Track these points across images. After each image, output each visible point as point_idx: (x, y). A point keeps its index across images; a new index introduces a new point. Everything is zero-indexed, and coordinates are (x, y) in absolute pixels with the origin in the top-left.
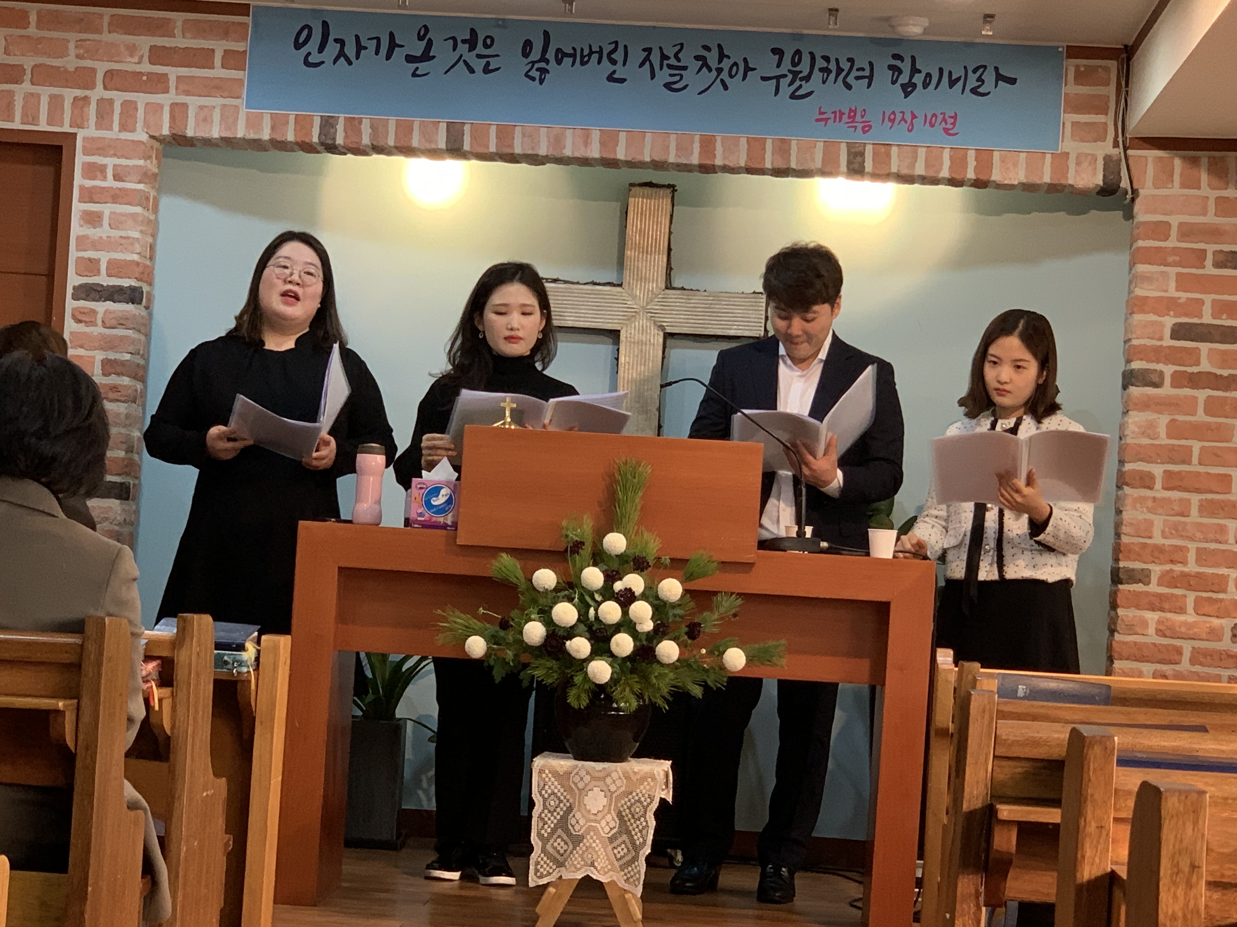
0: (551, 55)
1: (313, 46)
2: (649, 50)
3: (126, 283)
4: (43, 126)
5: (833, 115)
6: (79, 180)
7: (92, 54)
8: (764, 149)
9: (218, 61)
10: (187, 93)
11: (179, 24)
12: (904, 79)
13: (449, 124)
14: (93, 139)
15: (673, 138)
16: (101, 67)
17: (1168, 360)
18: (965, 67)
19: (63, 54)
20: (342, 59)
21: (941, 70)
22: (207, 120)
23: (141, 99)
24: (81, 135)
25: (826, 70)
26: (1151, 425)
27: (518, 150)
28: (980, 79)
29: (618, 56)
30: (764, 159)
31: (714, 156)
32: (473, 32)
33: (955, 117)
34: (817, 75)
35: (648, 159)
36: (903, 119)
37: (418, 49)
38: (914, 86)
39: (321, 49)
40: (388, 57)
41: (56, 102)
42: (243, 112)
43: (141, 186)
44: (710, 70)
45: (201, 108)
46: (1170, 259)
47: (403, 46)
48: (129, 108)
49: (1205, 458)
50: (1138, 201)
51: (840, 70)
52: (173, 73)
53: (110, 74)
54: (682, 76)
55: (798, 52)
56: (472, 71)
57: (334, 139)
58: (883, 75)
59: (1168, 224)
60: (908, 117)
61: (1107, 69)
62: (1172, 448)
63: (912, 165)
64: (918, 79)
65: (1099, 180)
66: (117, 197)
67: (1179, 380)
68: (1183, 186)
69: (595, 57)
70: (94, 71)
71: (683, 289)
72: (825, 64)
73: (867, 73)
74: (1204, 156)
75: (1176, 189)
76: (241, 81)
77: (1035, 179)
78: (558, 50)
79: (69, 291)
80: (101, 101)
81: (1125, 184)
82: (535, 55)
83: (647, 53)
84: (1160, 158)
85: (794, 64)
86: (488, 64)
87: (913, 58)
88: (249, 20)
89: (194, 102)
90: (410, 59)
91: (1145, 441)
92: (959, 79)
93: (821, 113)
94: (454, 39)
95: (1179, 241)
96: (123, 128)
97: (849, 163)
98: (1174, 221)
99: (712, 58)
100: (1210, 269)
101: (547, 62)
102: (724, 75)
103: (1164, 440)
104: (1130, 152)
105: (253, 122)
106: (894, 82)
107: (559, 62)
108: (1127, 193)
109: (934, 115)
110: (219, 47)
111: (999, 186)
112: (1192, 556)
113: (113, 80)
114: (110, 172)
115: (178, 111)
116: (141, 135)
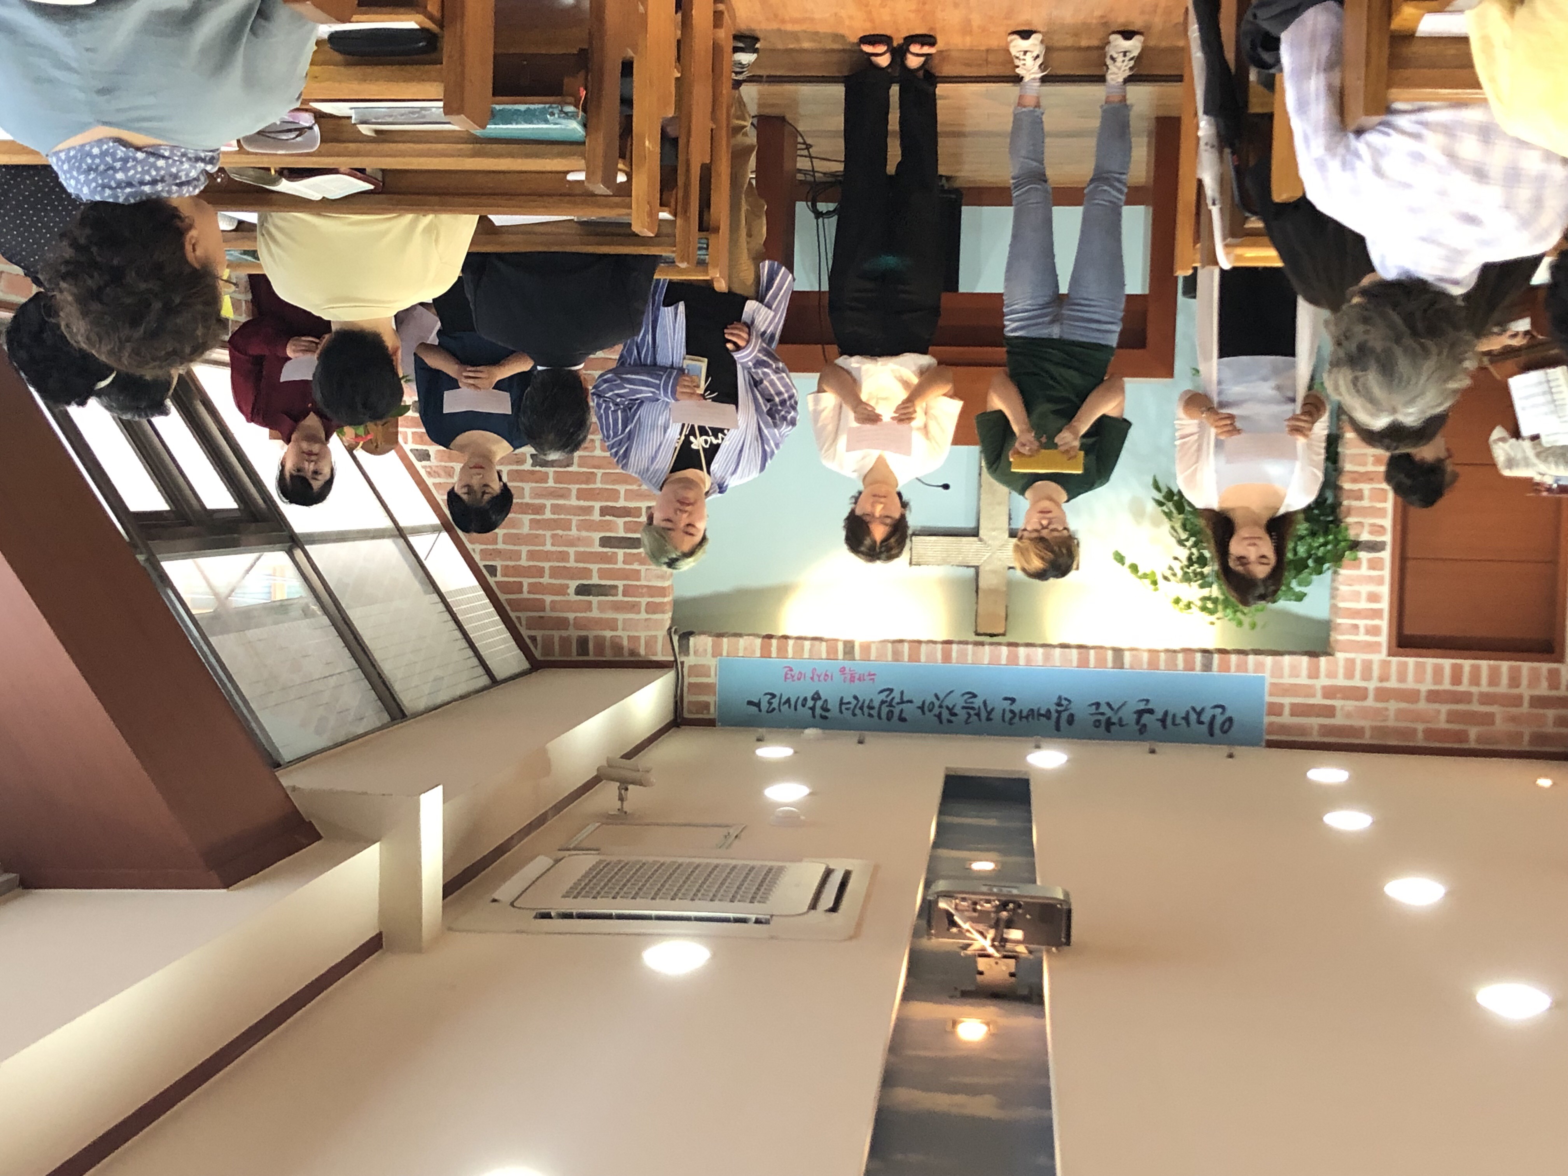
0: (1054, 715)
1: (1219, 720)
2: (989, 719)
4: (1411, 661)
5: (866, 678)
6: (1384, 624)
7: (1378, 712)
8: (910, 656)
10: (1307, 686)
11: (1315, 733)
12: (819, 703)
13: (1122, 668)
14: (1373, 652)
15: (970, 662)
16: (1370, 702)
18: (780, 710)
19: (1399, 712)
20: (1198, 710)
21: (796, 709)
22: (1294, 668)
23: (1341, 681)
24: (1383, 654)
25: (871, 708)
27: (1075, 652)
28: (770, 703)
29: (1008, 716)
30: (910, 649)
31: (943, 649)
32: (1108, 730)
33: (786, 678)
34: (876, 704)
35: (987, 647)
36: (819, 676)
37: (1146, 718)
38: (813, 699)
39: (1214, 717)
40: (1166, 713)
41: (1402, 678)
42: (1267, 675)
43: (1339, 621)
44: (947, 708)
45: (1297, 676)
46: (645, 590)
47: (1158, 720)
48: (1350, 675)
50: (667, 627)
51: (861, 708)
52: (1318, 700)
53: (1365, 698)
54: (966, 702)
55: (889, 720)
56: (1108, 704)
57: (1203, 656)
58: (833, 705)
59: (647, 612)
60: (816, 678)
61: (690, 712)
63: (812, 646)
64: (810, 703)
65: (692, 640)
66: (1357, 613)
67: (636, 512)
68: (638, 638)
69: (1024, 714)
70: (1376, 700)
71: (968, 567)
72: (872, 712)
73: (844, 707)
74: (626, 657)
75: (643, 634)
76: (1271, 695)
77: (733, 640)
78: (1049, 718)
79: (1389, 548)
80: (1370, 679)
81: (675, 639)
82: (1064, 716)
83: (991, 716)
84: (653, 655)
85: (892, 712)
86: (1097, 708)
87: (814, 716)
88: (1265, 737)
89: (1303, 680)
90: (1151, 711)
92: (785, 703)
93: (873, 679)
94: (1121, 725)
95: (640, 602)
96: (1353, 661)
97: (853, 647)
99: (945, 714)
100: (620, 584)
101: (1057, 711)
102: (937, 703)
104: (672, 659)
105: (1259, 667)
106: (826, 701)
107: (1049, 711)
108: (675, 632)
109: (799, 679)
110: (1286, 718)
111: (757, 636)
113: (1359, 694)
114: (1362, 630)
115: (1314, 674)
116: (1340, 656)
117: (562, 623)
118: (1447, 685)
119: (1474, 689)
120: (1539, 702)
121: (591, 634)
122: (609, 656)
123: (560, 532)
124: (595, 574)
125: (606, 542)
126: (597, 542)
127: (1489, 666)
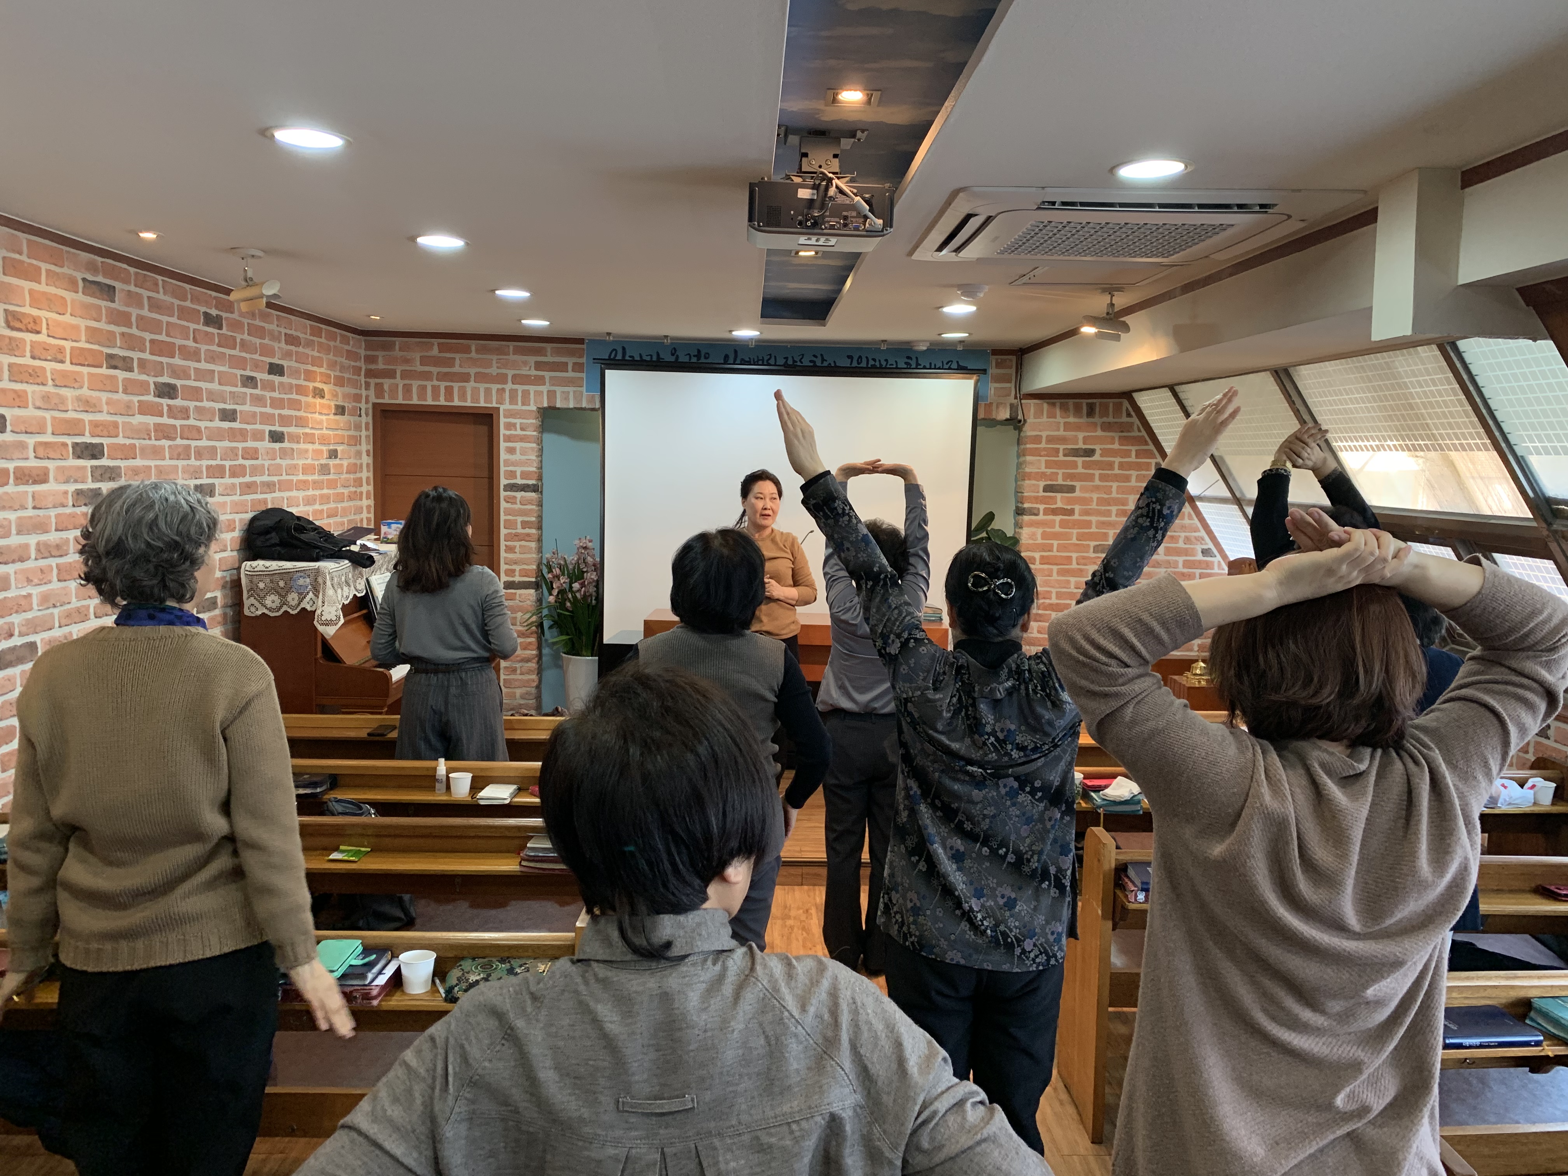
0: (738, 361)
2: (787, 358)
3: (531, 482)
4: (482, 404)
6: (503, 431)
7: (505, 366)
9: (570, 368)
10: (553, 385)
11: (549, 350)
14: (508, 410)
16: (510, 373)
17: (1042, 503)
18: (942, 362)
19: (490, 366)
21: (930, 364)
22: (567, 399)
23: (532, 389)
24: (502, 408)
25: (874, 365)
26: (1034, 534)
28: (950, 369)
29: (772, 361)
32: (699, 351)
41: (488, 391)
42: (585, 393)
43: (535, 433)
45: (563, 392)
46: (1042, 453)
47: (663, 359)
48: (526, 394)
49: (1061, 548)
50: (1025, 426)
51: (880, 365)
52: (547, 375)
53: (514, 376)
55: (860, 357)
56: (698, 371)
59: (1041, 436)
61: (1011, 360)
62: (1044, 544)
65: (1008, 415)
66: (522, 439)
67: (1047, 512)
68: (1048, 417)
69: (760, 362)
70: (506, 375)
72: (873, 362)
73: (894, 366)
74: (1058, 401)
75: (1045, 419)
76: (581, 378)
78: (742, 359)
79: (502, 487)
80: (511, 390)
81: (1020, 416)
82: (731, 361)
83: (786, 360)
84: (1038, 404)
85: (858, 363)
87: (916, 358)
88: (584, 346)
89: (559, 390)
91: (1031, 542)
92: (939, 367)
94: (689, 355)
95: (1046, 444)
96: (523, 404)
98: (1044, 434)
99: (818, 361)
100: (1061, 458)
103: (1040, 541)
104: (1022, 402)
105: (589, 399)
108: (1020, 421)
110: (570, 361)
112: (1054, 596)
113: (516, 379)
114: (518, 426)
115: (552, 394)
116: (533, 407)
117: (1107, 427)
118: (456, 386)
119: (436, 383)
120: (391, 374)
121: (1084, 420)
122: (1071, 402)
123: (1106, 496)
124: (1080, 465)
125: (1072, 489)
126: (1077, 489)
127: (425, 400)
